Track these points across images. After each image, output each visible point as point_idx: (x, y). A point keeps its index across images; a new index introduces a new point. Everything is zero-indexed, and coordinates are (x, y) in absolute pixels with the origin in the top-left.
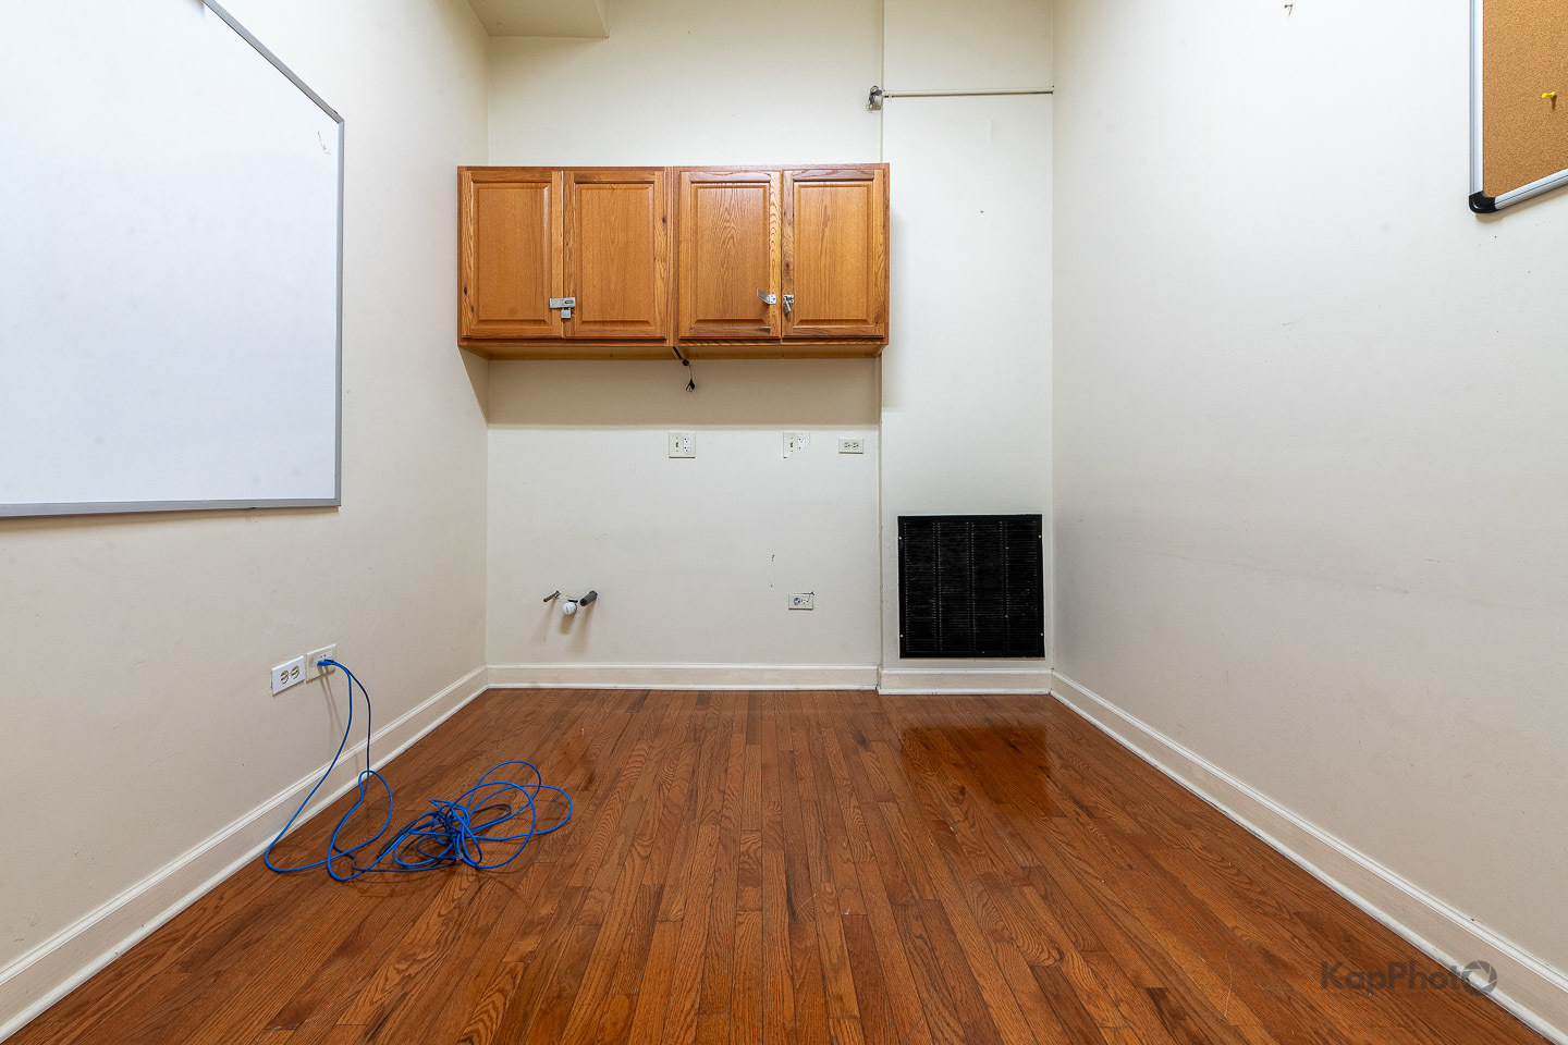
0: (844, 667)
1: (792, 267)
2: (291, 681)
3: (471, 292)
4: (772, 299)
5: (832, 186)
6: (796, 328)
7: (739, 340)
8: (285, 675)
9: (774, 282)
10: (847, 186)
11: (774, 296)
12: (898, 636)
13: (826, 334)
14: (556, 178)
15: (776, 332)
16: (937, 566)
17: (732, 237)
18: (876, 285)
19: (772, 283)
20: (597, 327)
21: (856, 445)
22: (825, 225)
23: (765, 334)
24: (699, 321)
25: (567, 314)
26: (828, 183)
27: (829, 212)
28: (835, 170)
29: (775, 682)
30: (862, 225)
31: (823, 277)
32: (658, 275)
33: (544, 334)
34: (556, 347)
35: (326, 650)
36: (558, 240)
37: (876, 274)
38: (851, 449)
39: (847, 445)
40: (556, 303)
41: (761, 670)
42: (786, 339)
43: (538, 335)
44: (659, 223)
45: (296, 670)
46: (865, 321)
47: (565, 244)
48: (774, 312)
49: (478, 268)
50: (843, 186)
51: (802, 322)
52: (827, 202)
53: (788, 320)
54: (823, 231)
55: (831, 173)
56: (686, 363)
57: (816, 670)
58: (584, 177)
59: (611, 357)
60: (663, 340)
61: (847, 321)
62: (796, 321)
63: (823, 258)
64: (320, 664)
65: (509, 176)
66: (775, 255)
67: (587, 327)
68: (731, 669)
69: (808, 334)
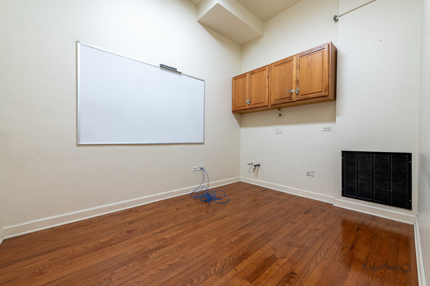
0: (323, 195)
1: (299, 81)
2: (196, 170)
3: (234, 102)
4: (293, 91)
5: (311, 55)
6: (300, 97)
7: (285, 103)
8: (195, 168)
9: (294, 86)
10: (316, 53)
11: (294, 90)
12: (341, 189)
13: (309, 98)
14: (247, 75)
15: (294, 99)
16: (357, 168)
17: (283, 77)
18: (325, 80)
19: (293, 87)
20: (254, 105)
21: (328, 128)
22: (309, 67)
23: (291, 101)
24: (275, 100)
25: (249, 103)
26: (310, 54)
27: (310, 63)
28: (312, 50)
29: (302, 194)
30: (321, 63)
31: (308, 82)
32: (266, 91)
33: (245, 108)
34: (247, 111)
35: (202, 166)
36: (248, 88)
37: (325, 77)
38: (327, 129)
39: (325, 128)
40: (247, 101)
41: (297, 190)
42: (298, 101)
43: (244, 109)
44: (267, 78)
45: (196, 168)
46: (321, 92)
47: (249, 88)
48: (294, 94)
49: (235, 97)
50: (315, 54)
51: (302, 95)
52: (309, 60)
53: (297, 96)
54: (308, 68)
55: (311, 51)
56: (280, 110)
57: (314, 194)
58: (252, 73)
59: (263, 110)
60: (268, 106)
61: (315, 93)
62: (300, 95)
63: (308, 76)
64: (201, 168)
65: (240, 77)
66: (294, 79)
67: (252, 105)
68: (290, 189)
69: (303, 99)
